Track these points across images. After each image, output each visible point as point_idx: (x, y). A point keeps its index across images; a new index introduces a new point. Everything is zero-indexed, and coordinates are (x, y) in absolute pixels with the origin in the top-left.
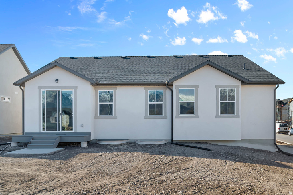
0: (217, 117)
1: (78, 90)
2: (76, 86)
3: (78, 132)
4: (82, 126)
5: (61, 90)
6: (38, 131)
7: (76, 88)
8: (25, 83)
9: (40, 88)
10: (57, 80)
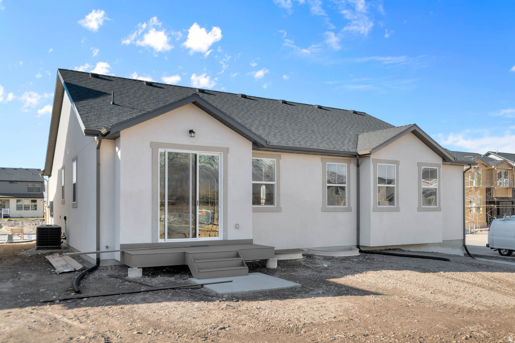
0: (420, 209)
1: (229, 156)
2: (227, 147)
3: (229, 239)
4: (237, 227)
5: (199, 153)
6: (149, 240)
7: (226, 151)
8: (121, 132)
9: (154, 146)
10: (191, 132)
